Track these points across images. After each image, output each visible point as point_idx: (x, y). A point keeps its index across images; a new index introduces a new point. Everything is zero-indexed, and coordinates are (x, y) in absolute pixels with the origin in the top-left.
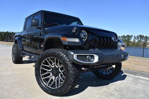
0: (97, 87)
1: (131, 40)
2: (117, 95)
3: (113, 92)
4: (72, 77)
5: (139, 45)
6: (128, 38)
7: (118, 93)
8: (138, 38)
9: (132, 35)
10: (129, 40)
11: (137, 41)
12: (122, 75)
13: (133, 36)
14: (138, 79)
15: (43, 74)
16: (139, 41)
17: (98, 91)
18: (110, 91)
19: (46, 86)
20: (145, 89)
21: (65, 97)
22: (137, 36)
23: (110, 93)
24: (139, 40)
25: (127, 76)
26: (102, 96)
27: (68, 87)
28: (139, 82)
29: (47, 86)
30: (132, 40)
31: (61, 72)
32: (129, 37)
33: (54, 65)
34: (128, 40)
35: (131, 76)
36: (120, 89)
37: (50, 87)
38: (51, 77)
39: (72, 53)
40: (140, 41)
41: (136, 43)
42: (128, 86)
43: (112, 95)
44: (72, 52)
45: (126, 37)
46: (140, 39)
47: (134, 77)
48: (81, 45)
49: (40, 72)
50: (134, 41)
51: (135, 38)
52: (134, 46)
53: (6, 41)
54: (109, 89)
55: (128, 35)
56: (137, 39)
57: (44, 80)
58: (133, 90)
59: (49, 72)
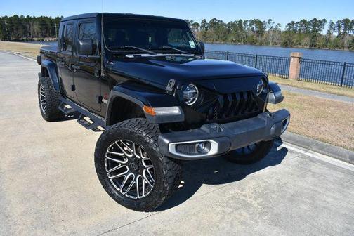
0: (220, 185)
1: (321, 33)
2: (256, 205)
3: (251, 198)
4: (167, 182)
5: (340, 45)
6: (314, 26)
7: (259, 200)
8: (339, 27)
9: (324, 20)
10: (317, 31)
11: (335, 34)
12: (278, 149)
13: (328, 20)
14: (311, 161)
15: (111, 170)
16: (341, 36)
17: (221, 195)
18: (245, 196)
19: (119, 192)
20: (316, 191)
21: (155, 213)
22: (338, 22)
23: (244, 200)
24: (342, 31)
25: (288, 153)
26: (226, 209)
27: (160, 198)
28: (310, 171)
29: (121, 192)
30: (324, 32)
31: (146, 169)
32: (317, 23)
33: (133, 153)
34: (313, 31)
35: (297, 153)
36: (265, 190)
37: (126, 195)
38: (127, 174)
39: (166, 141)
40: (344, 33)
41: (332, 40)
42: (283, 181)
43: (246, 206)
44: (166, 138)
45: (309, 23)
46: (345, 30)
47: (303, 156)
48: (183, 120)
49: (106, 165)
50: (329, 34)
51: (331, 27)
52: (327, 46)
53: (15, 41)
54: (244, 190)
55: (315, 19)
56: (337, 29)
57: (113, 180)
58: (292, 192)
59: (122, 164)
